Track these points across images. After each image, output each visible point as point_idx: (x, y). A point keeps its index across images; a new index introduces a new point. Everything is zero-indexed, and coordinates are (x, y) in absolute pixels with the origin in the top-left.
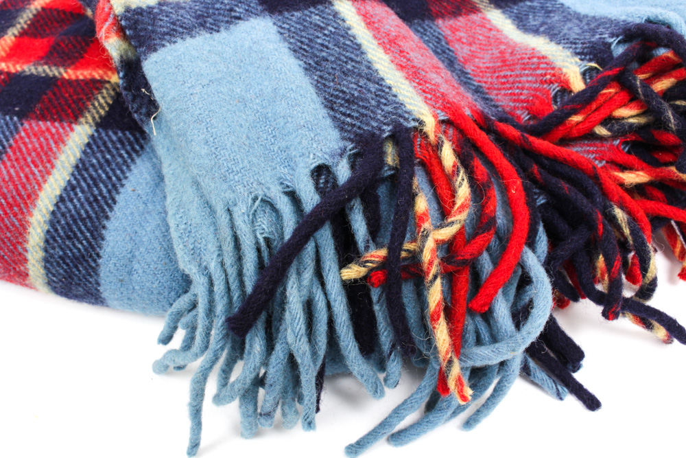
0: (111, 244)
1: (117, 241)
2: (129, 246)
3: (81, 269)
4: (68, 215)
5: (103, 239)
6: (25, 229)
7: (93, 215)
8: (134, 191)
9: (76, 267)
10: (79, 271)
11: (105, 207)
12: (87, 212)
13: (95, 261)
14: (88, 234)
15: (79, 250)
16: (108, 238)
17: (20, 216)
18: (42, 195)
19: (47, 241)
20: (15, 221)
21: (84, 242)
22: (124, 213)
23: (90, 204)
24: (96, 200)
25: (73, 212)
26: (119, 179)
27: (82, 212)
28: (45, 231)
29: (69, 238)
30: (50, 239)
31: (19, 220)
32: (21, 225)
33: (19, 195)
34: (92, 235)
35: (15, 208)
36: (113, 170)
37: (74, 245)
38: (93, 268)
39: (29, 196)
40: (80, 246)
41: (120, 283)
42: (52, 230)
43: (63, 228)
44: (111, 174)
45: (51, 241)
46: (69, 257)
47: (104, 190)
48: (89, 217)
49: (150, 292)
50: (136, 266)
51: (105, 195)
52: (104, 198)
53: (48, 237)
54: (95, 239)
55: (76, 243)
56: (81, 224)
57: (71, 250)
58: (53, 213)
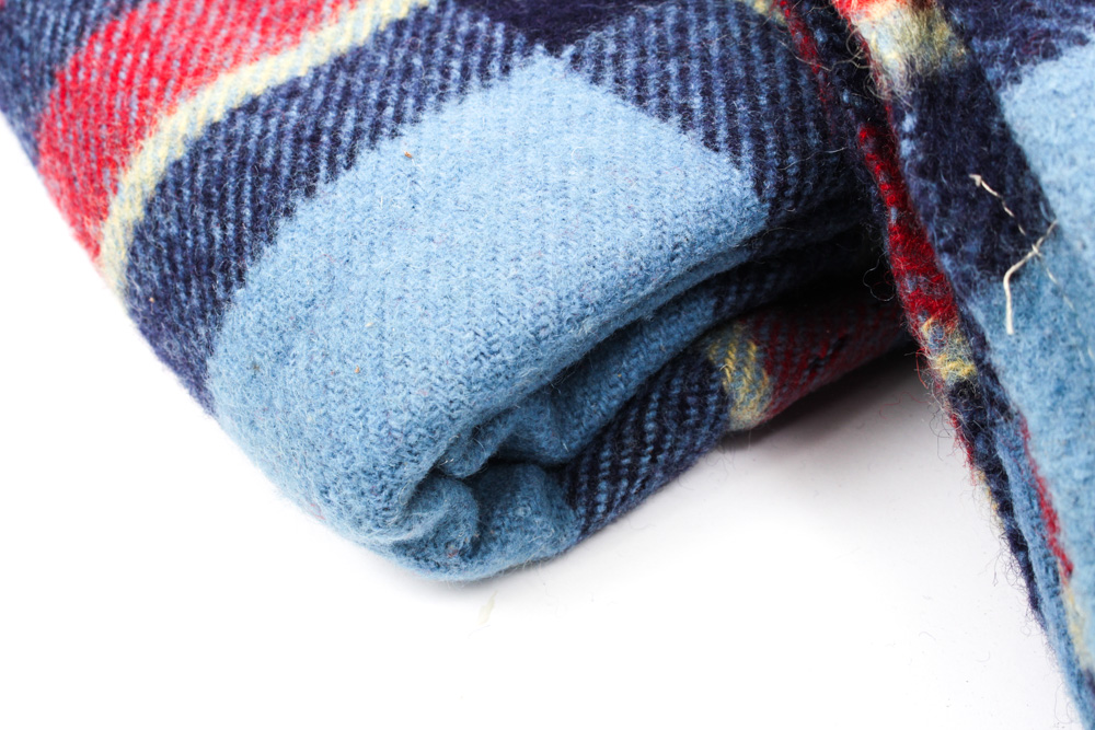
0: (280, 262)
1: (294, 262)
2: (312, 287)
3: (193, 291)
4: (238, 145)
5: (270, 240)
6: (139, 135)
7: (286, 172)
8: (408, 157)
9: (187, 281)
10: (188, 294)
11: (323, 166)
12: (278, 157)
13: (228, 285)
14: (248, 212)
15: (211, 240)
16: (283, 243)
17: (149, 102)
18: (225, 79)
19: (162, 186)
20: (136, 108)
21: (231, 226)
22: (353, 201)
23: (298, 141)
24: (315, 140)
25: (251, 144)
26: (398, 118)
27: (270, 154)
28: (172, 160)
29: (207, 200)
30: (172, 184)
31: (142, 111)
32: (137, 123)
33: (184, 61)
34: (255, 220)
35: (155, 82)
36: (403, 93)
37: (207, 222)
38: (216, 303)
39: (198, 72)
40: (217, 233)
41: (251, 373)
42: (185, 165)
43: (209, 171)
44: (393, 98)
45: (170, 192)
46: (184, 248)
47: (349, 125)
48: (275, 173)
49: (296, 430)
50: (300, 346)
51: (341, 137)
52: (336, 142)
53: (170, 176)
54: (254, 230)
55: (215, 219)
56: (249, 178)
57: (196, 233)
58: (214, 127)
